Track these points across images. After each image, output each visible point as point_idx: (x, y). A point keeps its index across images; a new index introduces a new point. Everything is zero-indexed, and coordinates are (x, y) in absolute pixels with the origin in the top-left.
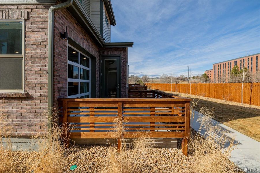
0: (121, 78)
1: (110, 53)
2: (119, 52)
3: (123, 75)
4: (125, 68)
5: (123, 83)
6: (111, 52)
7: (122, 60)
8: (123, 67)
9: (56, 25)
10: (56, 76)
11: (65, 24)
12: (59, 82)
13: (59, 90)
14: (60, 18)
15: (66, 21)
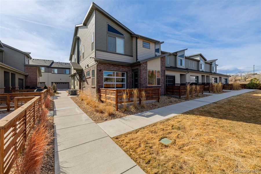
1: (135, 68)
2: (138, 67)
9: (98, 69)
10: (98, 82)
11: (102, 67)
12: (99, 84)
13: (99, 86)
14: (99, 66)
15: (102, 66)
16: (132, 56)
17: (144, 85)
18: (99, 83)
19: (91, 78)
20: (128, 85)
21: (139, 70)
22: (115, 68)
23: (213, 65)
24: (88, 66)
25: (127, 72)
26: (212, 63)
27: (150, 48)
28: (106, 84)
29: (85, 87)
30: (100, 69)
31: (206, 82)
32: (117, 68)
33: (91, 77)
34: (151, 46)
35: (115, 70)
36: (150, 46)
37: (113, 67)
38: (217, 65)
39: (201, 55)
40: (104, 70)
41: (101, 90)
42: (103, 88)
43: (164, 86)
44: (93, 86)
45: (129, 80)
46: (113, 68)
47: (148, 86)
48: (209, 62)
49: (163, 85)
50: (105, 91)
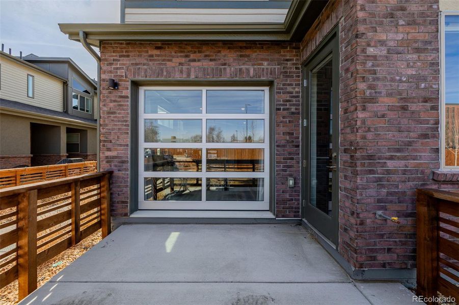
2: (334, 16)
5: (345, 150)
7: (342, 42)
8: (347, 71)
9: (103, 76)
11: (123, 66)
12: (109, 150)
13: (109, 160)
14: (111, 64)
15: (125, 61)
18: (109, 145)
21: (341, 36)
22: (192, 64)
35: (192, 77)
37: (183, 60)
45: (280, 129)
46: (185, 67)
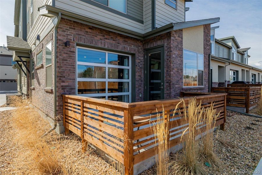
0: (165, 75)
1: (153, 45)
2: (163, 41)
3: (167, 71)
4: (169, 61)
5: (167, 82)
6: (154, 43)
7: (166, 50)
8: (168, 59)
9: (59, 38)
10: (60, 77)
11: (71, 34)
12: (63, 82)
13: (63, 88)
15: (73, 31)
16: (142, 22)
17: (176, 86)
18: (63, 79)
19: (45, 66)
20: (137, 86)
21: (165, 48)
22: (106, 40)
23: (245, 56)
24: (38, 38)
25: (133, 55)
26: (244, 52)
27: (176, 7)
28: (84, 82)
29: (34, 89)
30: (65, 41)
31: (246, 81)
32: (111, 41)
33: (44, 64)
34: (178, 4)
35: (106, 47)
36: (176, 5)
37: (102, 38)
38: (249, 56)
39: (233, 40)
40: (78, 45)
41: (69, 101)
42: (74, 94)
43: (209, 88)
44: (49, 88)
45: (137, 74)
46: (103, 41)
47: (184, 87)
48: (241, 51)
49: (207, 85)
50: (79, 103)
